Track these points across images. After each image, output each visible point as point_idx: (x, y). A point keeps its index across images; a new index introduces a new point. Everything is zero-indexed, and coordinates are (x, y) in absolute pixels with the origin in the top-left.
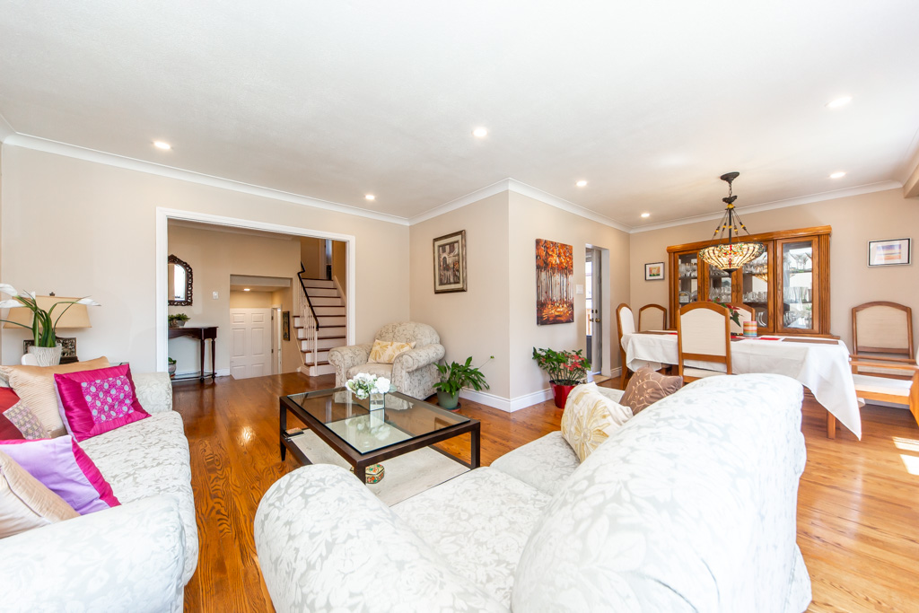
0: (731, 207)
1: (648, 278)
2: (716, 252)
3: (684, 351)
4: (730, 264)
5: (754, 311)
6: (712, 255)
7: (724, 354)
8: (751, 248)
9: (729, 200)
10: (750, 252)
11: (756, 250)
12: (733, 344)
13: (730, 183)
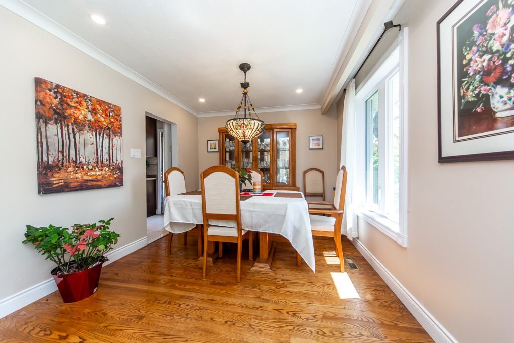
0: (246, 92)
1: (210, 150)
2: (235, 124)
3: (208, 212)
4: (244, 136)
5: (262, 173)
6: (232, 126)
7: (235, 213)
8: (256, 124)
9: (245, 86)
10: (256, 126)
11: (259, 126)
12: (242, 203)
13: (245, 73)
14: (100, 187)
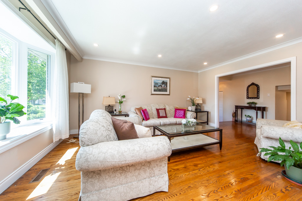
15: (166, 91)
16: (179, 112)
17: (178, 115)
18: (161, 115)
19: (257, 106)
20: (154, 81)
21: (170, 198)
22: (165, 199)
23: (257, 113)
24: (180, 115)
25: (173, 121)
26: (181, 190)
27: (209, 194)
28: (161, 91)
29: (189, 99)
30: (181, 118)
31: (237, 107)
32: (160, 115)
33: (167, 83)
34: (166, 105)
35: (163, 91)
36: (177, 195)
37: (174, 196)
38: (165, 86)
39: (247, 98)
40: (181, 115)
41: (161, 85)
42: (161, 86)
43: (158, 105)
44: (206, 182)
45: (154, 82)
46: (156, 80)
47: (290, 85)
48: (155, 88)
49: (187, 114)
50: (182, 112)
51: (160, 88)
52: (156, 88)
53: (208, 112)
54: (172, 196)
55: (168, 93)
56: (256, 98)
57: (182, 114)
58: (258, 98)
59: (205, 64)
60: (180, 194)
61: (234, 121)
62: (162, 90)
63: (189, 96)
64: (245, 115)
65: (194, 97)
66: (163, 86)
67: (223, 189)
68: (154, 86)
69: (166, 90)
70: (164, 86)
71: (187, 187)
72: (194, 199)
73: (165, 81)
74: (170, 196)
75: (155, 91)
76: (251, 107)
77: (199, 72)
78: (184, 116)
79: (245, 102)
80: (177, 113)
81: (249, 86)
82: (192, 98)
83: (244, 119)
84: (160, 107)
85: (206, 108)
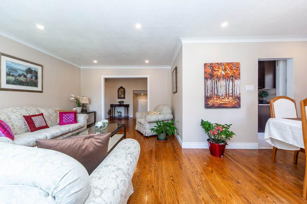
14: (227, 107)
15: (36, 85)
16: (67, 116)
17: (66, 120)
18: (37, 125)
19: (124, 104)
20: (7, 63)
21: (137, 195)
22: (136, 199)
23: (125, 109)
24: (69, 120)
25: (66, 130)
26: (137, 183)
27: (150, 170)
28: (26, 85)
29: (72, 98)
30: (72, 123)
31: (112, 106)
32: (35, 127)
33: (36, 73)
34: (39, 108)
35: (28, 85)
36: (139, 188)
37: (138, 191)
38: (34, 78)
39: (118, 98)
40: (71, 119)
41: (25, 74)
42: (25, 76)
43: (24, 110)
44: (141, 165)
45: (7, 67)
46: (13, 63)
47: (147, 91)
48: (8, 77)
49: (78, 117)
50: (72, 116)
51: (22, 79)
52: (12, 78)
53: (95, 113)
54: (137, 192)
55: (39, 88)
56: (123, 98)
57: (73, 118)
58: (124, 98)
59: (95, 62)
60: (139, 185)
61: (109, 117)
62: (26, 82)
63: (73, 96)
64: (117, 112)
65: (78, 97)
66: (29, 76)
67: (151, 162)
68: (8, 74)
69: (35, 83)
70: (32, 77)
71: (137, 178)
72: (148, 180)
73: (33, 69)
74: (136, 194)
75: (8, 82)
76: (121, 105)
77: (81, 68)
78: (75, 121)
79: (117, 101)
80: (64, 117)
81: (119, 89)
82: (77, 98)
83: (117, 115)
84: (29, 113)
85: (91, 109)
